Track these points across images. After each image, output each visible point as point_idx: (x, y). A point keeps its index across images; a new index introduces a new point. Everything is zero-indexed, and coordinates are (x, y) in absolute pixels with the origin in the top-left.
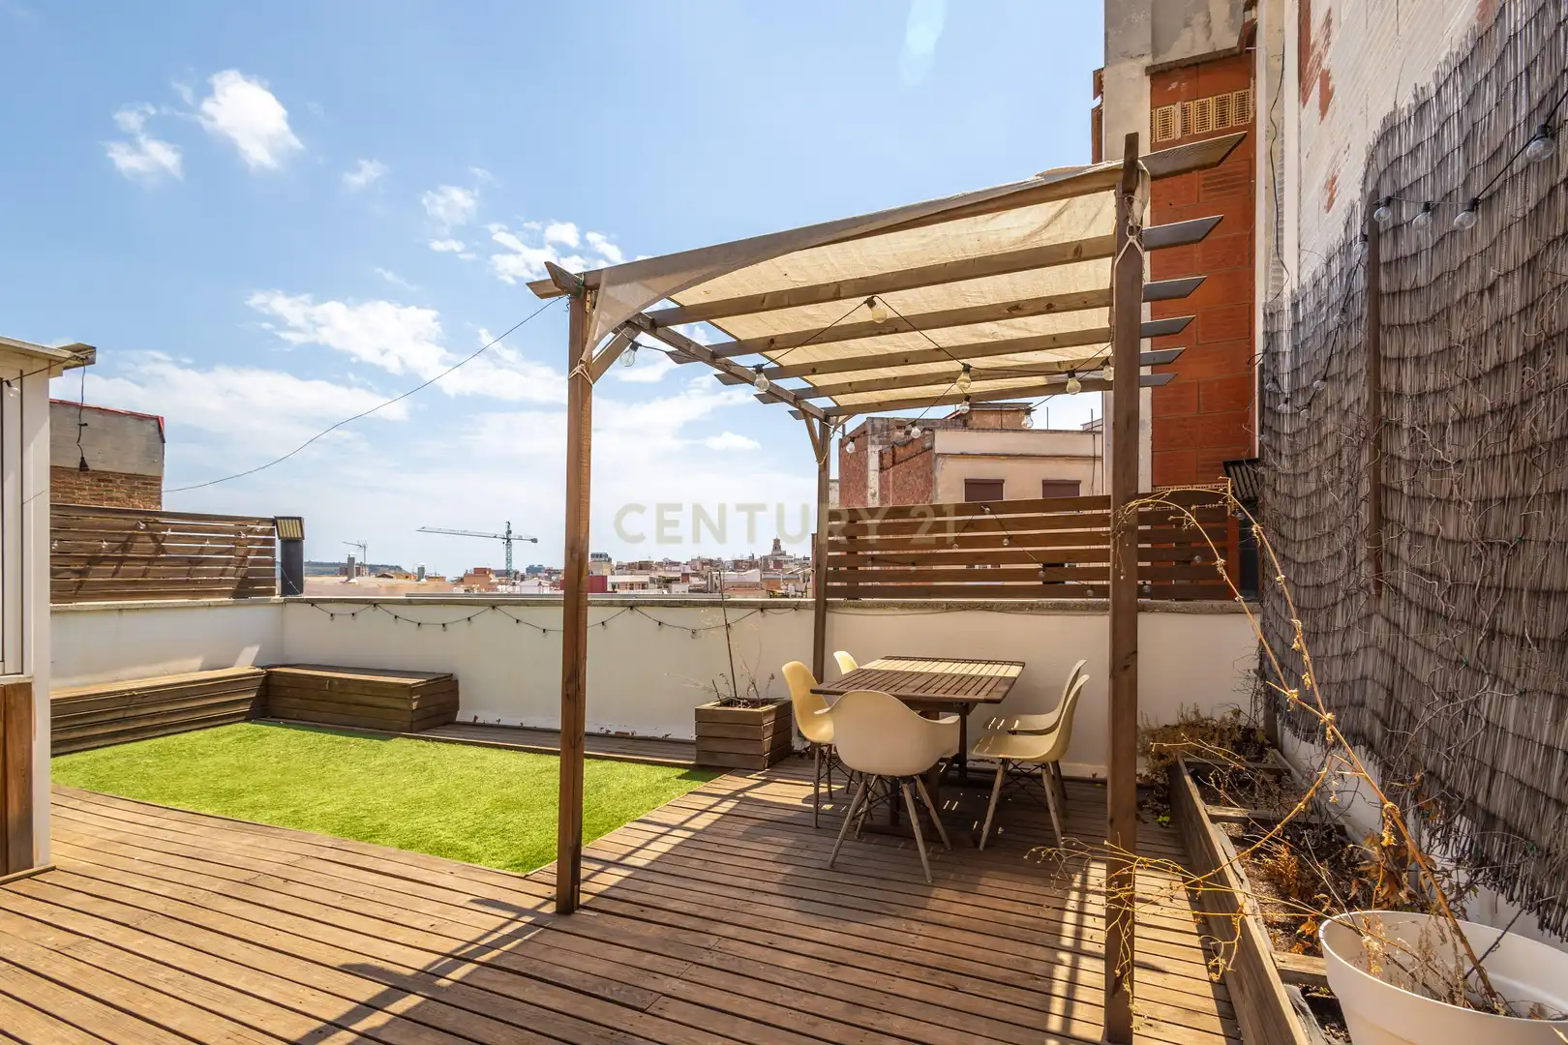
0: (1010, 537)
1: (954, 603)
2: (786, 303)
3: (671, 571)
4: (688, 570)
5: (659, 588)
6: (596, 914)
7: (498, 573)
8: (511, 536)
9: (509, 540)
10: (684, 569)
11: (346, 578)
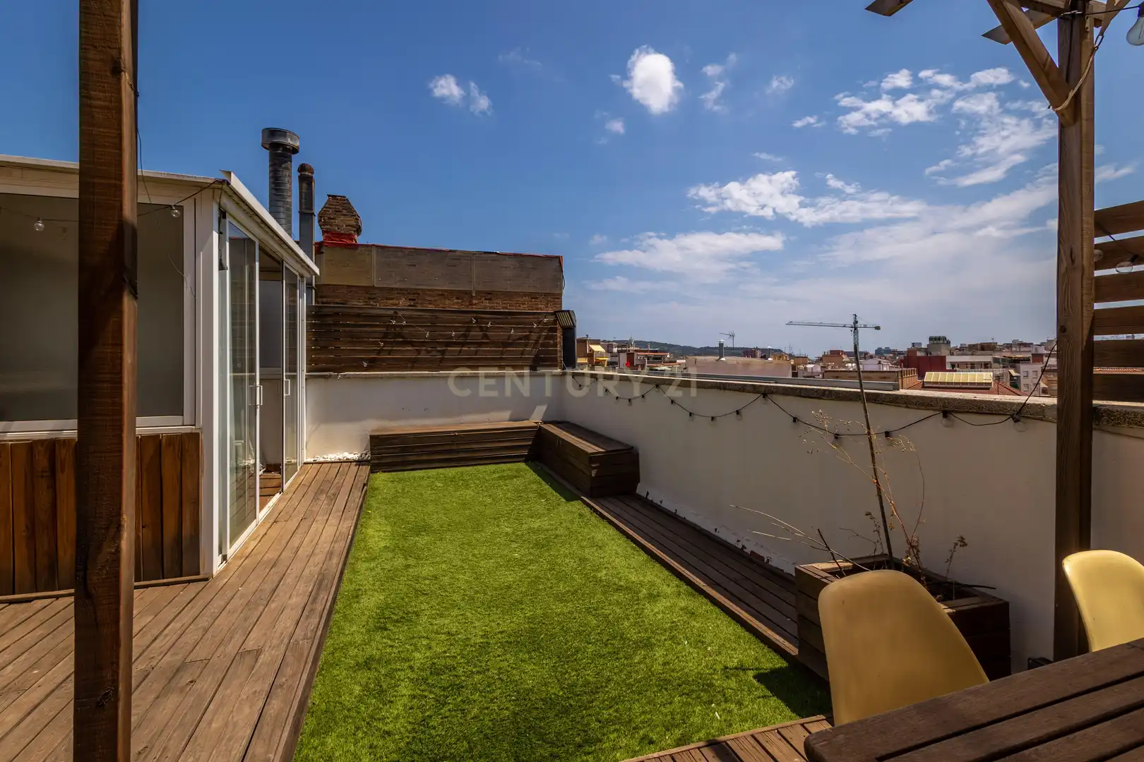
3: (1020, 351)
4: (1042, 351)
5: (1004, 367)
7: (848, 354)
8: (858, 325)
9: (856, 329)
10: (1036, 350)
11: (718, 357)
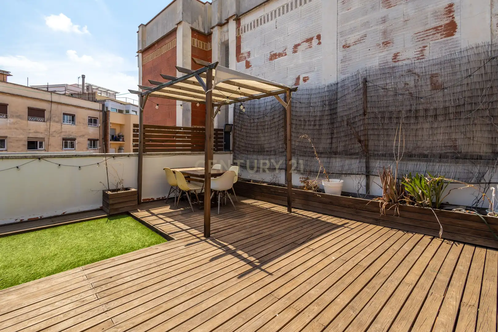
0: (187, 136)
1: (177, 153)
2: (233, 84)
6: (214, 234)
